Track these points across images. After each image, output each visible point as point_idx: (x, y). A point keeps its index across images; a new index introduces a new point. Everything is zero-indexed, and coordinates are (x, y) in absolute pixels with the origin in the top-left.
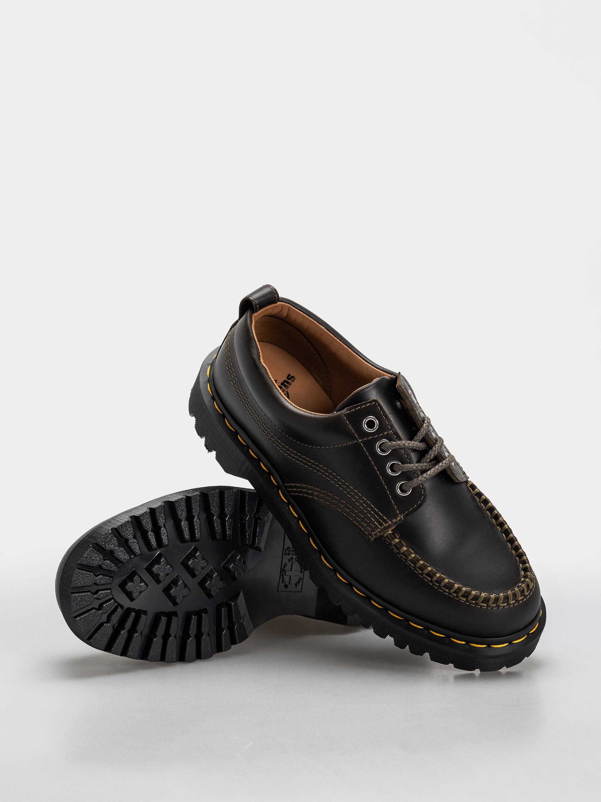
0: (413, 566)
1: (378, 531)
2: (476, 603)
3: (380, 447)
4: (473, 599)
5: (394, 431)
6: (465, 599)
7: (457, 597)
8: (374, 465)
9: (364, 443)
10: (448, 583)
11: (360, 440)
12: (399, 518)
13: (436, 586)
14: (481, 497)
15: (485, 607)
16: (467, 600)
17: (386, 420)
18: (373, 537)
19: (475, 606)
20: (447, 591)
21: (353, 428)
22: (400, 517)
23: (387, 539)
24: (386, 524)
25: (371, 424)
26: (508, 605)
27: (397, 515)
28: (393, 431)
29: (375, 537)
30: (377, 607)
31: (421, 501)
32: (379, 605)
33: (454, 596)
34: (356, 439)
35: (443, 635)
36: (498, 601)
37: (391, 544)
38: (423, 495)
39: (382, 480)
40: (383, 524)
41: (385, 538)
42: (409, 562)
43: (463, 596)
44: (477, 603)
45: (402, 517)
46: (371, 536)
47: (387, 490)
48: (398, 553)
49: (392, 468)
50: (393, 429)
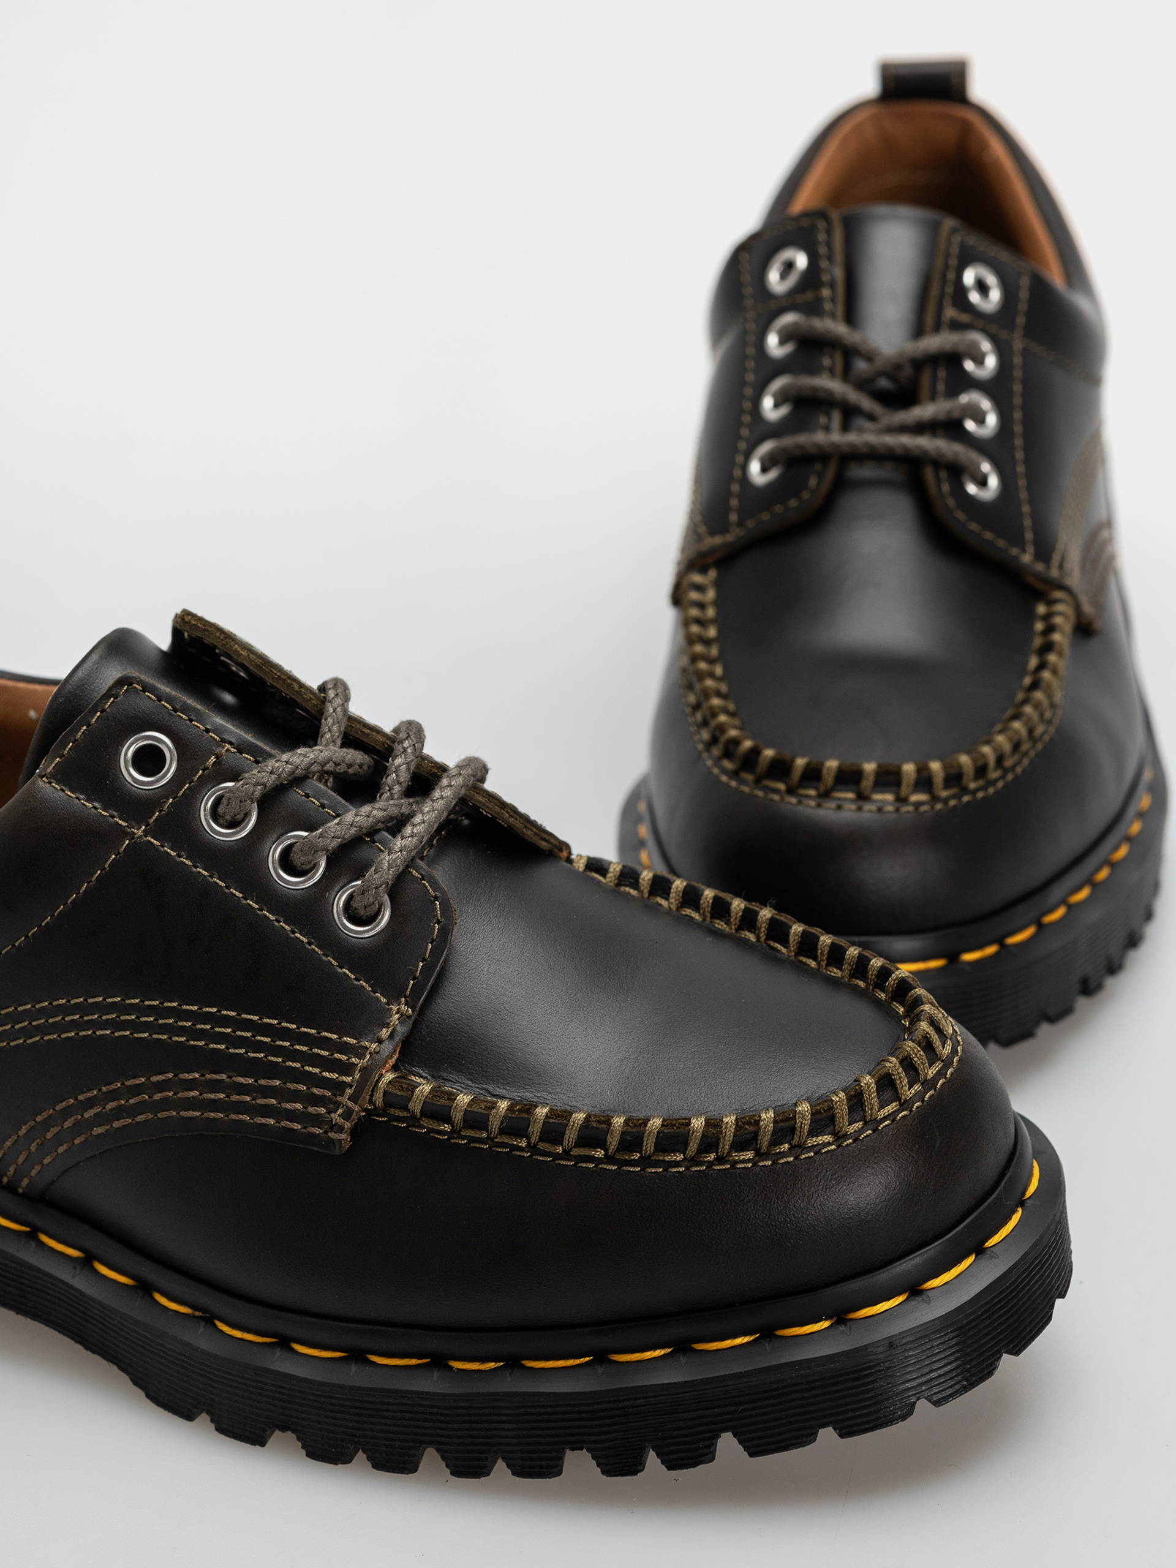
0: (524, 1144)
1: (349, 1099)
2: (792, 1147)
3: (215, 814)
4: (776, 1140)
5: (233, 740)
6: (750, 1155)
7: (720, 1160)
8: (227, 887)
9: (157, 831)
10: (667, 1126)
11: (138, 829)
12: (397, 1016)
13: (633, 1163)
14: (637, 881)
15: (829, 1144)
16: (758, 1153)
17: (191, 720)
18: (341, 1129)
19: (796, 1158)
20: (680, 1157)
21: (95, 804)
22: (397, 1013)
23: (392, 1111)
24: (361, 1057)
25: (148, 760)
26: (905, 1106)
27: (384, 1009)
28: (231, 743)
29: (348, 1125)
30: (479, 1371)
31: (439, 922)
32: (483, 1360)
33: (710, 1164)
34: (123, 833)
35: (745, 1334)
36: (862, 1104)
37: (413, 1120)
38: (436, 898)
39: (279, 922)
40: (353, 1063)
41: (384, 1110)
42: (505, 1139)
43: (739, 1145)
44: (799, 1146)
45: (404, 1008)
46: (335, 1128)
47: (310, 944)
48: (453, 1131)
49: (287, 862)
50: (226, 737)
